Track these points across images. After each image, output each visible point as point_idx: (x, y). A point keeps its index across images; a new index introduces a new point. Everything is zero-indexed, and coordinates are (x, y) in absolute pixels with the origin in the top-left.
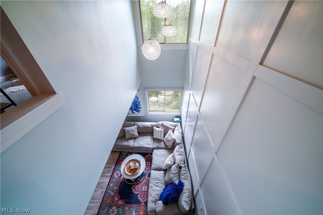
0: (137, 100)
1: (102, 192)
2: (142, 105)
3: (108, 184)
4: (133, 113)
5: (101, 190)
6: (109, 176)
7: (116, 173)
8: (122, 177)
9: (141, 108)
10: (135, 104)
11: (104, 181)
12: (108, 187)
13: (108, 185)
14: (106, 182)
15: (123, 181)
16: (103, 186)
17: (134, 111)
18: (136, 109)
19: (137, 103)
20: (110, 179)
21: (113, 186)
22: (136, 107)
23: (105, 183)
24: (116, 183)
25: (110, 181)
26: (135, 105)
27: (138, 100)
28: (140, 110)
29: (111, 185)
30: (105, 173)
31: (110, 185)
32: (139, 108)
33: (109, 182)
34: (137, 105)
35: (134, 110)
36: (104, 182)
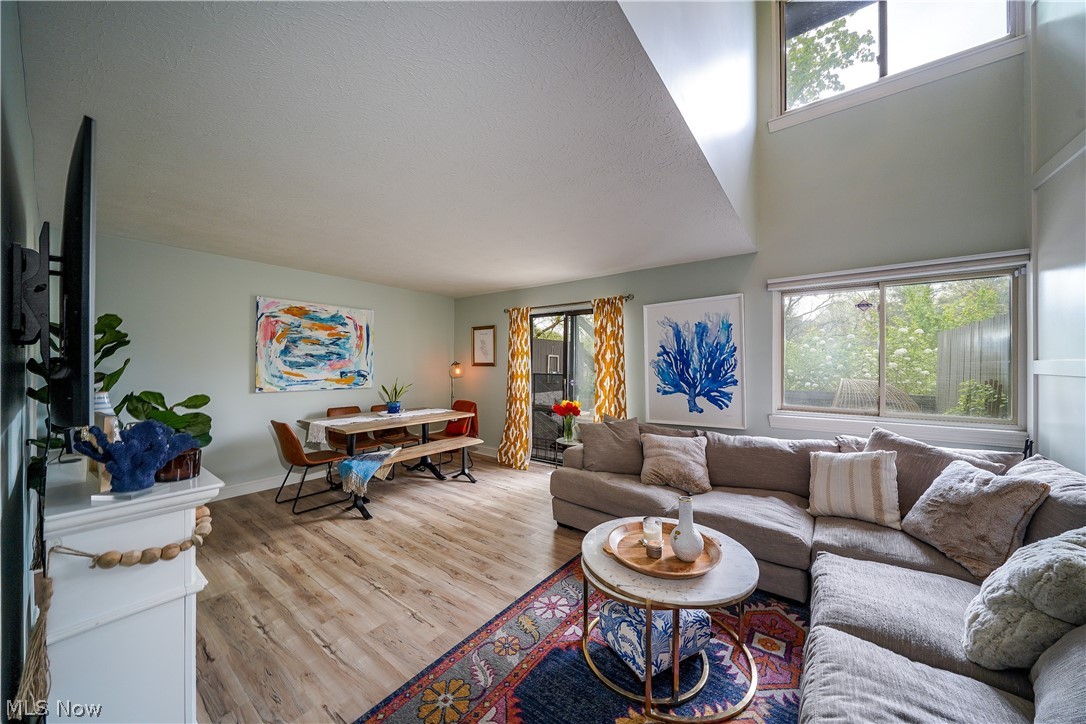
0: (723, 340)
1: (441, 639)
2: (743, 369)
3: (490, 623)
4: (693, 408)
5: (440, 630)
6: (506, 597)
7: (546, 600)
8: (570, 631)
9: (735, 383)
10: (712, 362)
11: (476, 602)
12: (483, 633)
13: (486, 625)
14: (481, 612)
15: (568, 647)
16: (459, 618)
17: (701, 401)
18: (712, 386)
19: (721, 355)
20: (509, 608)
21: (506, 646)
22: (715, 379)
23: (478, 614)
24: (530, 640)
25: (503, 613)
26: (709, 366)
27: (728, 342)
28: (728, 396)
29: (500, 634)
30: (496, 580)
31: (492, 632)
32: (726, 384)
33: (497, 617)
34: (721, 364)
35: (699, 395)
36: (472, 606)
